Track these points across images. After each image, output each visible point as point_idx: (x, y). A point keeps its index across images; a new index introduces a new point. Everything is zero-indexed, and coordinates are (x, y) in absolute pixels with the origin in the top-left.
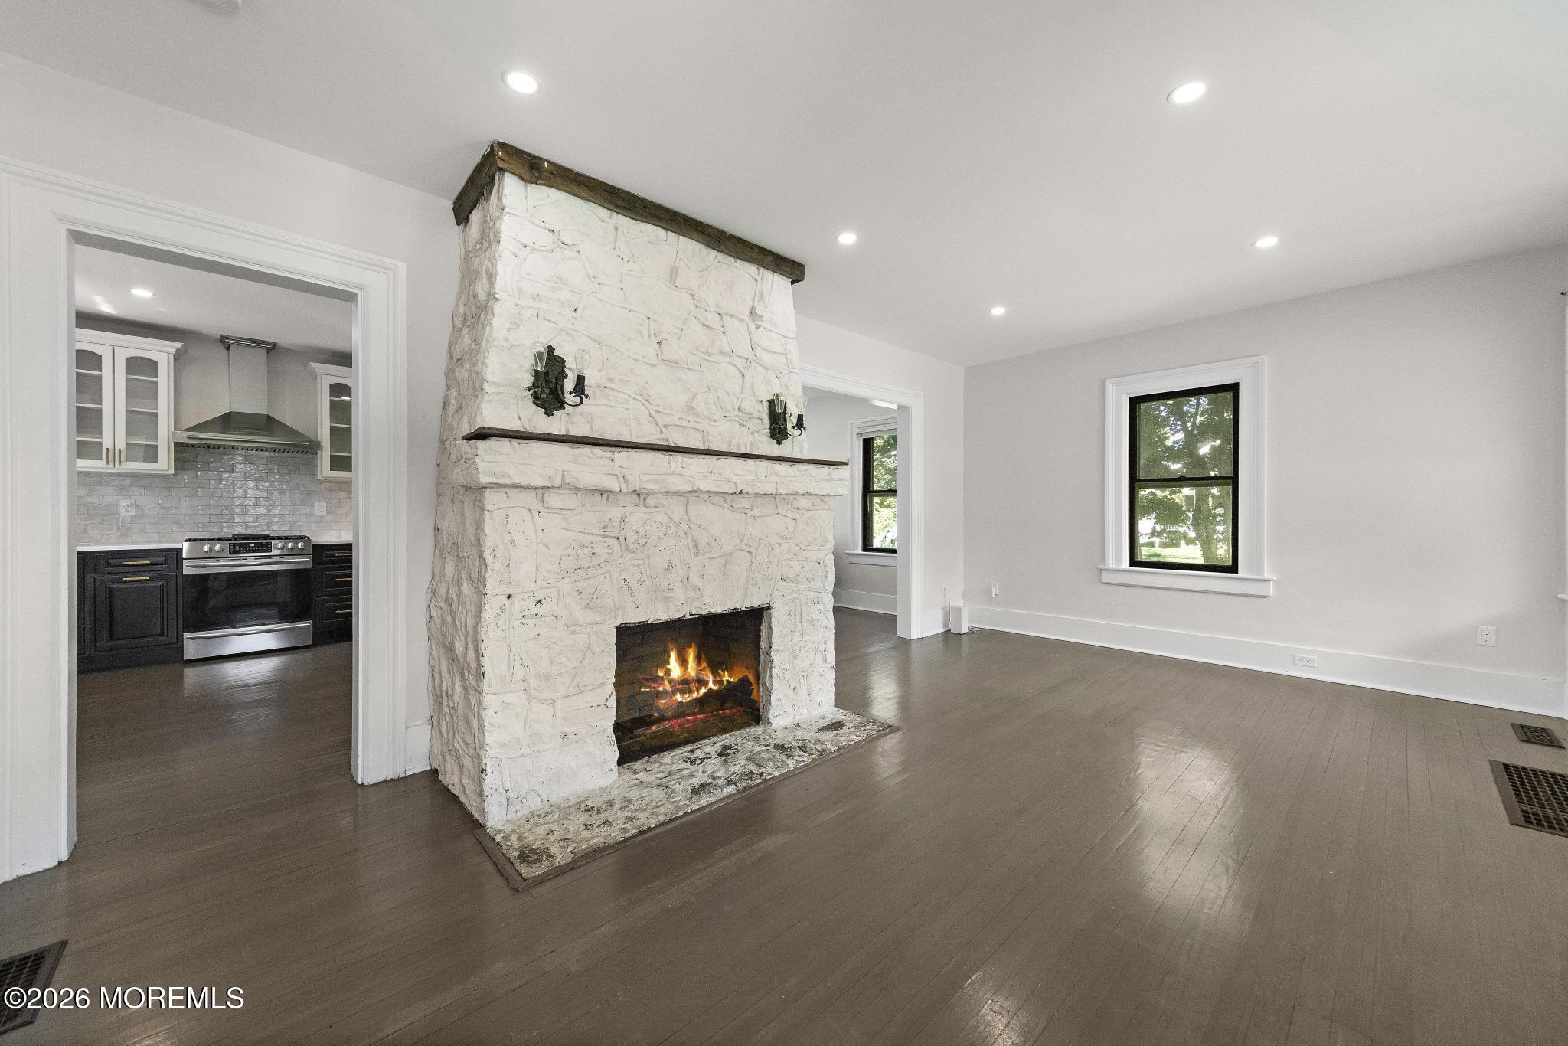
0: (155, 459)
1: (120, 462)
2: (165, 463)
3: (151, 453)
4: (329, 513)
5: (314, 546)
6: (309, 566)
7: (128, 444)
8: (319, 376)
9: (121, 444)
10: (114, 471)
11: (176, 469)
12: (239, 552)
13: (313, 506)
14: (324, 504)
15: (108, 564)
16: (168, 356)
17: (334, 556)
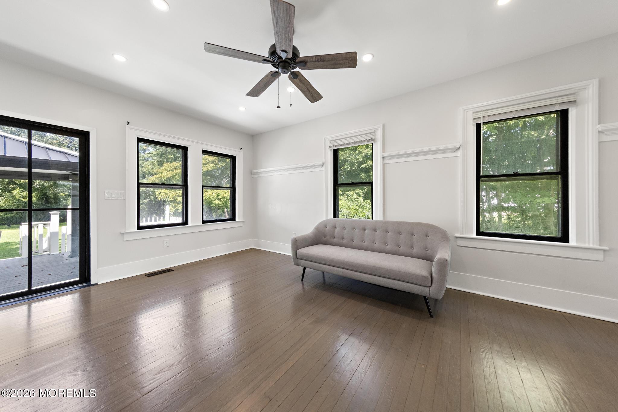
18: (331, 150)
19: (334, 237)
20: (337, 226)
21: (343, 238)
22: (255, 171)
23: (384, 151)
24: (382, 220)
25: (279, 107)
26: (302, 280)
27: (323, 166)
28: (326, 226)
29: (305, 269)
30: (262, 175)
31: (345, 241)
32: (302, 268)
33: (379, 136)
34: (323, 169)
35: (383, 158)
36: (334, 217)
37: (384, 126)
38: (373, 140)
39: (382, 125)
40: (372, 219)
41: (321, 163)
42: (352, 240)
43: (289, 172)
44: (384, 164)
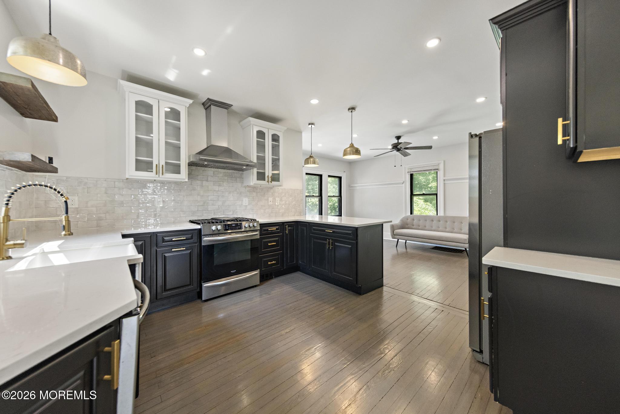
0: (179, 172)
1: (163, 174)
2: (183, 175)
3: (176, 169)
4: (249, 204)
5: (260, 224)
6: (258, 237)
7: (166, 162)
8: (251, 126)
9: (163, 162)
10: (159, 179)
11: (189, 178)
12: (228, 230)
13: (242, 201)
14: (247, 199)
15: (164, 241)
16: (185, 108)
17: (267, 230)
18: (409, 174)
19: (413, 225)
20: (414, 219)
21: (419, 226)
22: (352, 185)
23: (444, 176)
24: (443, 215)
25: (395, 166)
26: (396, 247)
27: (403, 183)
28: (408, 219)
29: (398, 240)
30: (358, 188)
31: (420, 227)
32: (397, 240)
33: (441, 167)
34: (404, 185)
35: (444, 180)
36: (411, 214)
37: (444, 161)
38: (438, 169)
39: (443, 161)
40: (437, 215)
41: (402, 182)
42: (425, 226)
43: (377, 187)
44: (444, 184)
